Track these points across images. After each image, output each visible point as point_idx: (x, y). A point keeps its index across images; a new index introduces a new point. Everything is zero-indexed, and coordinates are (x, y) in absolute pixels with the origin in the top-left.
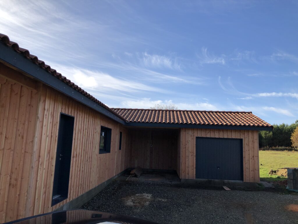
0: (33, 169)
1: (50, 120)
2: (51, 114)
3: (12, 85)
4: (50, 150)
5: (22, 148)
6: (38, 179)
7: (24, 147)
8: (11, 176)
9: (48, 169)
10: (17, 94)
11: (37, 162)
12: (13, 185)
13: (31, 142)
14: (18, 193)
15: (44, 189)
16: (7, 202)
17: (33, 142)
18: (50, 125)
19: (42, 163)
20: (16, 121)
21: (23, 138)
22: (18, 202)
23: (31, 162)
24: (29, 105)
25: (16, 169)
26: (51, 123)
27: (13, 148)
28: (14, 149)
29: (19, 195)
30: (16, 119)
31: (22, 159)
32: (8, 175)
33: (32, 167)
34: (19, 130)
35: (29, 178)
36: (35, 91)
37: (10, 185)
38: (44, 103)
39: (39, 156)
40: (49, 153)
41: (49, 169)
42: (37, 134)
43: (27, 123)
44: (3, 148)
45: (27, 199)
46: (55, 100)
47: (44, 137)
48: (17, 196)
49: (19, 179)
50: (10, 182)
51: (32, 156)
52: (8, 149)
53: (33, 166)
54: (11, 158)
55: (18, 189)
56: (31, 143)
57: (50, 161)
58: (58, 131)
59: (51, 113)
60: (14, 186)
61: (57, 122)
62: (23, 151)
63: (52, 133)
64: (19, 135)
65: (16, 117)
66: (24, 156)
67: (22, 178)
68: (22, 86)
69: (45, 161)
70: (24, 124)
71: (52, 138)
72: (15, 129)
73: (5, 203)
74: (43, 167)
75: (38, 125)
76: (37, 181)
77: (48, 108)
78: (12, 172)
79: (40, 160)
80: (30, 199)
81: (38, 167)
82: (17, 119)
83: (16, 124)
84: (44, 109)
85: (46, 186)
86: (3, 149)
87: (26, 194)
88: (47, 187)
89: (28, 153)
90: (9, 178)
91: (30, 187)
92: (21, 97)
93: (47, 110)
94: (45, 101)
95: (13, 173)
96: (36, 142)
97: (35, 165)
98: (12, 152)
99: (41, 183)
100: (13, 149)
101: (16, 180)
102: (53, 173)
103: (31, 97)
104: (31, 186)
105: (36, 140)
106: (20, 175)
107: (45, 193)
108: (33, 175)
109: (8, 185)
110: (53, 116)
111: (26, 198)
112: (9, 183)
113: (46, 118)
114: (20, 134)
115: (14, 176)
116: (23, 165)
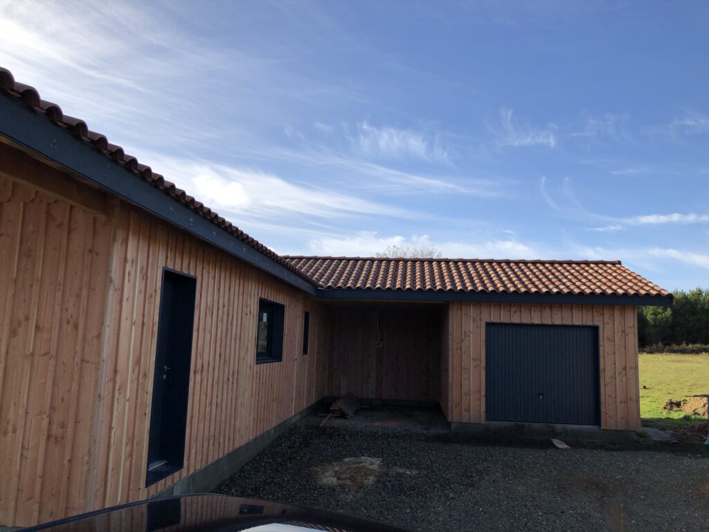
0: (102, 401)
1: (139, 285)
2: (141, 271)
3: (48, 204)
4: (139, 358)
5: (76, 352)
6: (114, 424)
7: (79, 348)
8: (49, 417)
9: (137, 399)
10: (61, 225)
11: (111, 384)
12: (56, 439)
13: (96, 336)
14: (68, 457)
15: (129, 448)
16: (43, 477)
17: (99, 336)
18: (138, 299)
19: (123, 386)
20: (61, 287)
21: (76, 327)
22: (68, 478)
23: (96, 385)
24: (90, 251)
25: (63, 399)
26: (140, 292)
27: (53, 352)
28: (57, 355)
29: (70, 461)
30: (60, 285)
31: (76, 377)
32: (45, 416)
33: (100, 396)
34: (67, 310)
35: (92, 421)
36: (102, 218)
37: (49, 437)
38: (124, 245)
39: (115, 371)
40: (138, 362)
41: (139, 401)
42: (110, 319)
43: (84, 293)
44: (31, 350)
45: (89, 470)
46: (151, 239)
47: (125, 324)
48: (66, 462)
49: (71, 425)
50: (49, 430)
51: (98, 369)
52: (45, 355)
53: (102, 395)
54: (50, 375)
55: (68, 449)
56: (95, 339)
57: (141, 380)
58: (157, 311)
59: (142, 269)
60: (59, 440)
61: (155, 291)
62: (78, 360)
63: (144, 315)
64: (68, 322)
65: (61, 279)
66: (81, 372)
67: (76, 423)
68: (72, 207)
69: (129, 382)
70: (78, 296)
71: (145, 327)
72: (58, 309)
73: (39, 481)
74: (125, 397)
75: (112, 297)
76: (110, 428)
77: (135, 258)
78: (52, 408)
79: (118, 378)
80: (95, 470)
81: (113, 397)
82: (62, 283)
83: (59, 294)
84: (125, 260)
85: (131, 440)
86: (32, 355)
87: (86, 458)
88: (135, 441)
89: (88, 362)
90: (46, 421)
91: (95, 441)
92: (69, 232)
93: (132, 264)
94: (126, 241)
95: (54, 410)
96: (107, 337)
97: (105, 390)
98: (52, 362)
99: (120, 433)
100: (54, 354)
101: (63, 426)
102: (149, 410)
103: (95, 233)
104: (98, 440)
105: (108, 333)
106: (72, 414)
107: (131, 455)
108: (102, 414)
109: (45, 437)
110: (145, 277)
111: (85, 468)
112: (45, 434)
113: (129, 281)
114: (70, 318)
115: (57, 417)
116: (78, 390)
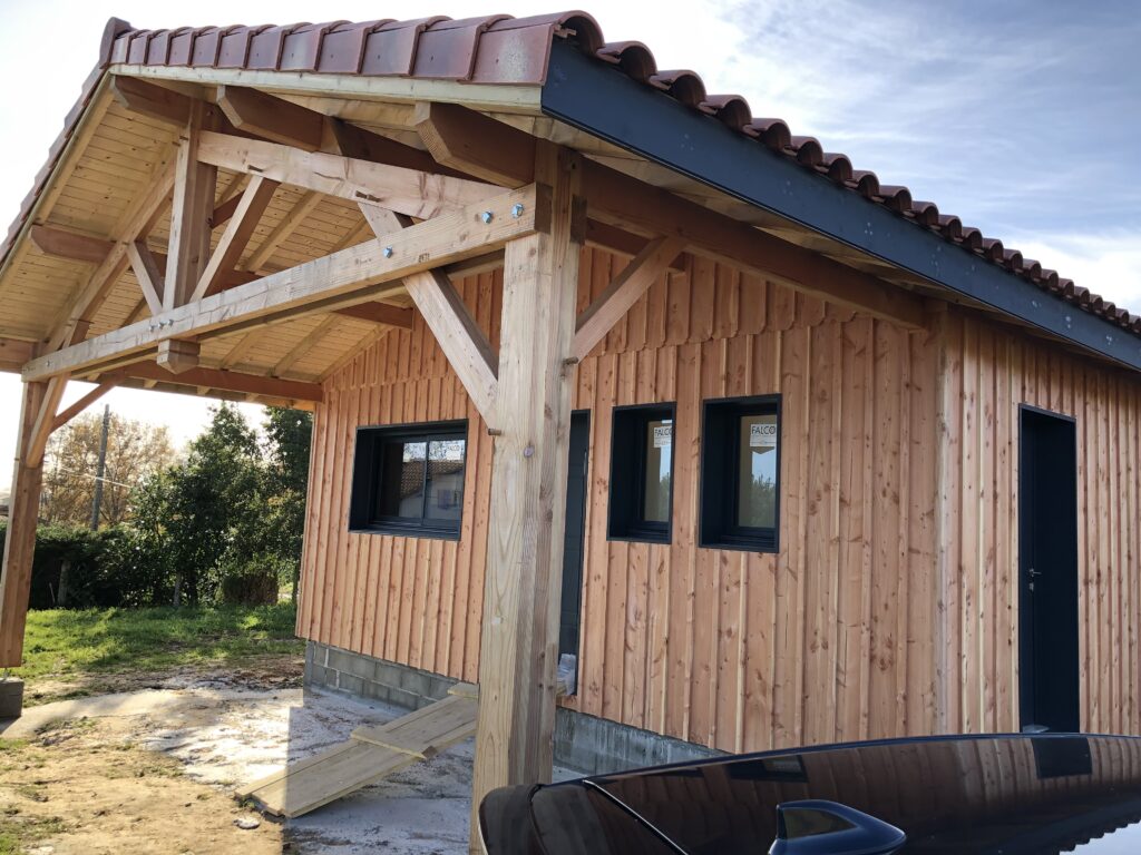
0: (944, 613)
1: (985, 434)
2: (986, 414)
3: (843, 324)
4: (994, 549)
5: (900, 537)
6: (964, 652)
7: (903, 531)
8: (871, 630)
9: (995, 616)
10: (863, 351)
11: (955, 587)
12: (882, 662)
13: (928, 514)
14: (901, 691)
15: (989, 693)
16: (869, 715)
17: (932, 514)
18: (985, 455)
19: (973, 594)
20: (870, 443)
21: (896, 500)
22: (905, 722)
23: (934, 587)
24: (907, 386)
25: (886, 606)
26: (987, 444)
27: (867, 537)
28: (872, 540)
29: (905, 698)
30: (868, 438)
31: (903, 575)
32: (864, 628)
33: (940, 605)
34: (881, 475)
35: (932, 640)
36: (921, 334)
37: (872, 658)
38: (958, 372)
39: (960, 568)
40: (992, 556)
41: (998, 619)
42: (946, 487)
43: (905, 448)
44: (837, 534)
45: (935, 716)
46: (996, 361)
47: (969, 497)
48: (900, 699)
49: (902, 644)
50: (871, 650)
51: (935, 563)
52: (856, 540)
53: (944, 603)
54: (866, 569)
55: (901, 680)
56: (925, 519)
57: (999, 586)
58: (1015, 476)
59: (987, 408)
60: (887, 665)
61: (1010, 443)
62: (903, 548)
63: (995, 482)
64: (884, 494)
65: (869, 429)
66: (909, 566)
67: (908, 642)
68: (876, 322)
69: (981, 587)
70: (896, 453)
71: (999, 500)
72: (868, 474)
73: (864, 720)
74: (978, 611)
75: (947, 452)
76: (960, 656)
77: (975, 391)
78: (874, 618)
79: (965, 580)
80: (944, 717)
81: (960, 608)
82: (870, 437)
83: (868, 452)
84: (962, 394)
85: (992, 679)
86: (839, 540)
87: (929, 697)
88: (998, 685)
89: (918, 552)
90: (866, 636)
91: (939, 672)
92: (875, 360)
93: (972, 400)
94: (960, 366)
95: (876, 621)
96: (944, 516)
97: (948, 597)
98: (867, 550)
99: (975, 667)
100: (869, 540)
101: (890, 644)
102: (1015, 636)
103: (912, 358)
104: (944, 672)
105: (946, 507)
106: (902, 629)
107: (993, 705)
108: (948, 633)
109: (867, 659)
110: (993, 421)
111: (929, 711)
112: (867, 654)
113: (969, 427)
114: (886, 485)
115: (882, 631)
116: (908, 594)
